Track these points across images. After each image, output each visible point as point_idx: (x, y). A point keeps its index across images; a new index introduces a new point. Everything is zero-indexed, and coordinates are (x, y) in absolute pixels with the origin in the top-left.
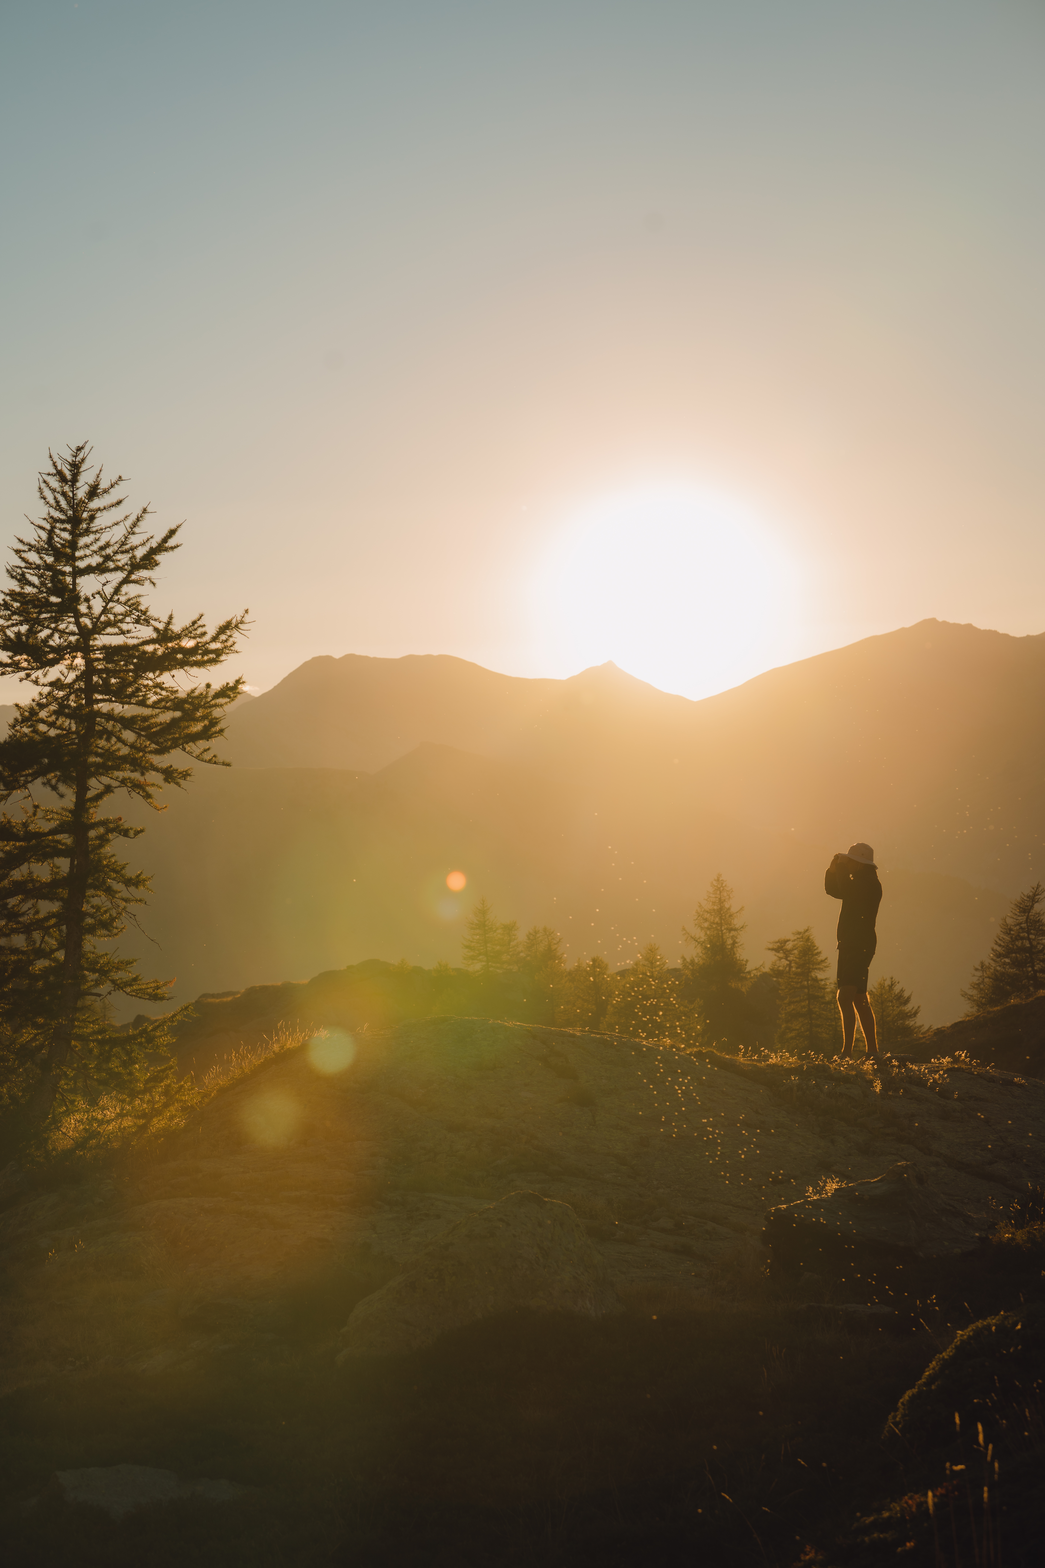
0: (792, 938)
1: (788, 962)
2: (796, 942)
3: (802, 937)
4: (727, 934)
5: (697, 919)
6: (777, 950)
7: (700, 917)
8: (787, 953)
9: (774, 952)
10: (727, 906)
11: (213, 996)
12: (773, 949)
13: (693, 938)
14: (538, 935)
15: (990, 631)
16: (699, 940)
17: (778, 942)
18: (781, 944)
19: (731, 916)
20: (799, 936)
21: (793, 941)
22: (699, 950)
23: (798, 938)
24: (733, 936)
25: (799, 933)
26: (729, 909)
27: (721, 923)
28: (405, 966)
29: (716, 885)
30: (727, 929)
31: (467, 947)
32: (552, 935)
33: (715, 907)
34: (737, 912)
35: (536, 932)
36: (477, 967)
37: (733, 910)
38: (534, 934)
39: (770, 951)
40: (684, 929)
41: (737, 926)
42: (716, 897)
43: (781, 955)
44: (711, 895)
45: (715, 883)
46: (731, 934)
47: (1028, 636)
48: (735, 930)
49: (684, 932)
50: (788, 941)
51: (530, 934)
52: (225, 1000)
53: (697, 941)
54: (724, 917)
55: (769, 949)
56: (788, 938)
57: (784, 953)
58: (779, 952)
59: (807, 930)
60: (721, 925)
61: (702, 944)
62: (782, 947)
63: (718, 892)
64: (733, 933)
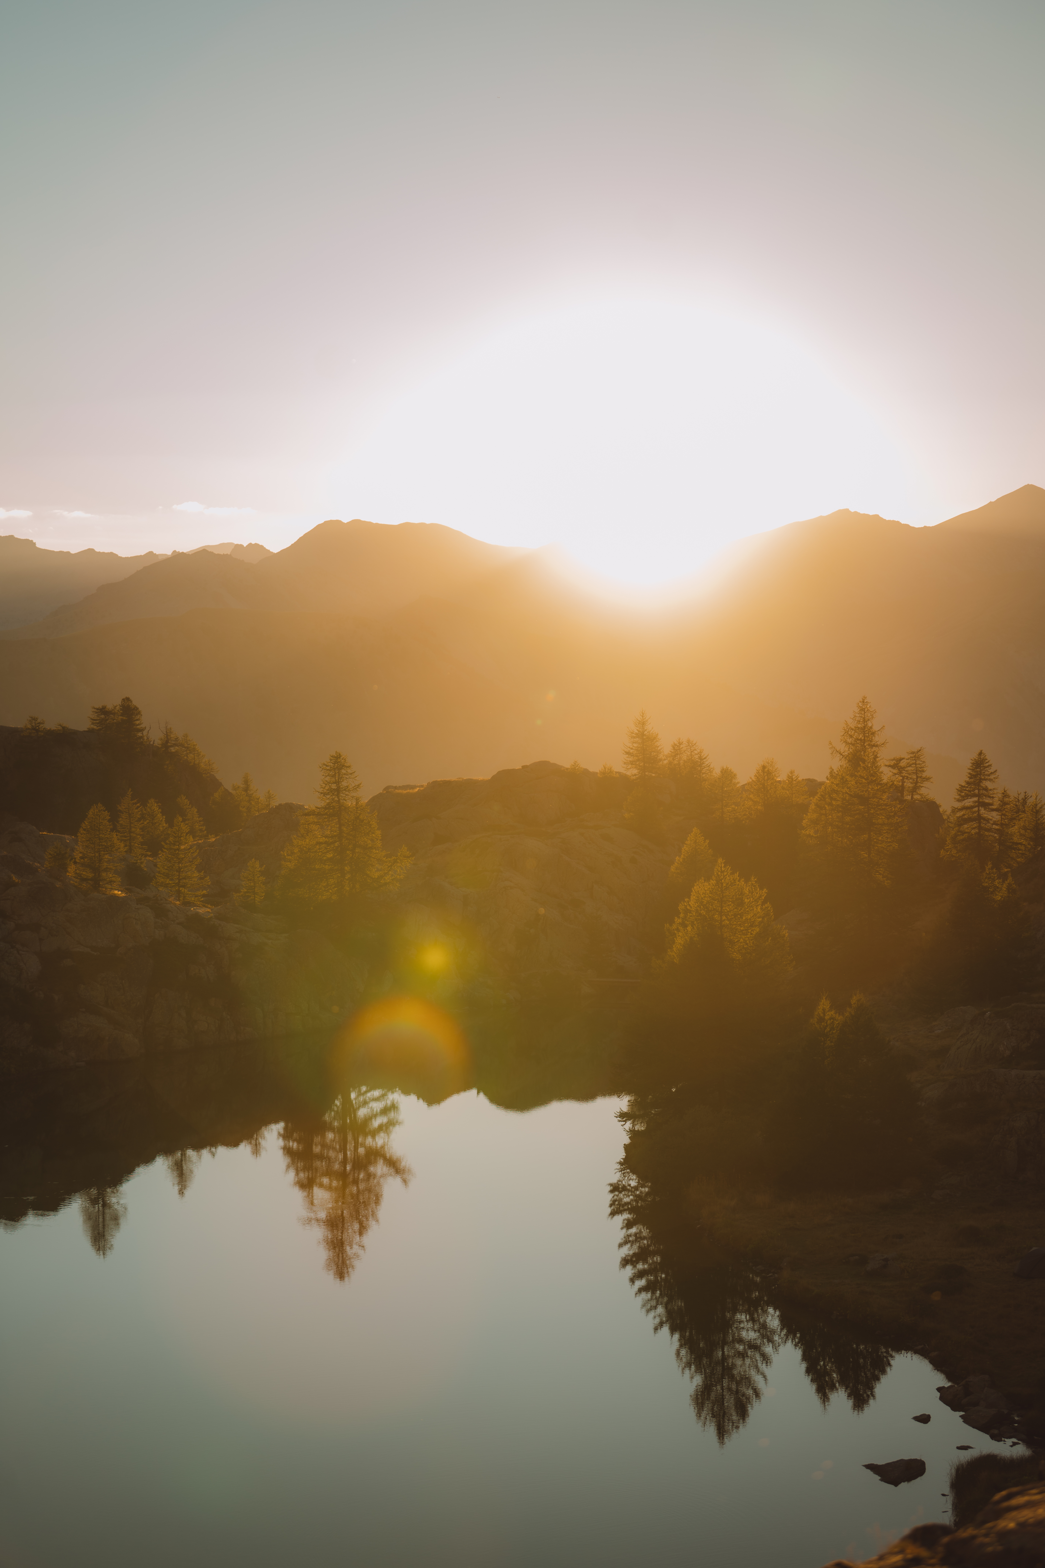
0: (907, 756)
1: (901, 778)
2: (909, 761)
3: (915, 756)
4: (870, 750)
5: (843, 735)
6: (893, 767)
7: (846, 734)
8: (901, 770)
9: (890, 769)
10: (870, 725)
11: (396, 788)
12: (890, 766)
13: (838, 752)
14: (681, 746)
15: (893, 521)
16: (843, 754)
17: (894, 759)
18: (897, 761)
19: (873, 734)
20: (912, 755)
21: (907, 759)
22: (844, 763)
23: (911, 757)
24: (874, 751)
25: (913, 753)
26: (871, 728)
27: (864, 739)
28: (577, 768)
29: (861, 706)
30: (869, 745)
31: (627, 753)
32: (694, 746)
33: (859, 726)
34: (879, 730)
35: (680, 744)
36: (632, 772)
37: (875, 728)
38: (678, 744)
39: (886, 767)
40: (831, 743)
41: (878, 743)
42: (861, 717)
43: (895, 771)
44: (857, 715)
45: (860, 705)
46: (872, 750)
47: (925, 527)
48: (877, 746)
49: (831, 746)
50: (903, 759)
51: (675, 745)
52: (411, 791)
53: (841, 755)
54: (867, 735)
55: (886, 766)
56: (902, 757)
57: (899, 769)
58: (894, 769)
59: (920, 750)
60: (864, 741)
61: (846, 758)
62: (898, 764)
63: (863, 713)
64: (874, 749)
